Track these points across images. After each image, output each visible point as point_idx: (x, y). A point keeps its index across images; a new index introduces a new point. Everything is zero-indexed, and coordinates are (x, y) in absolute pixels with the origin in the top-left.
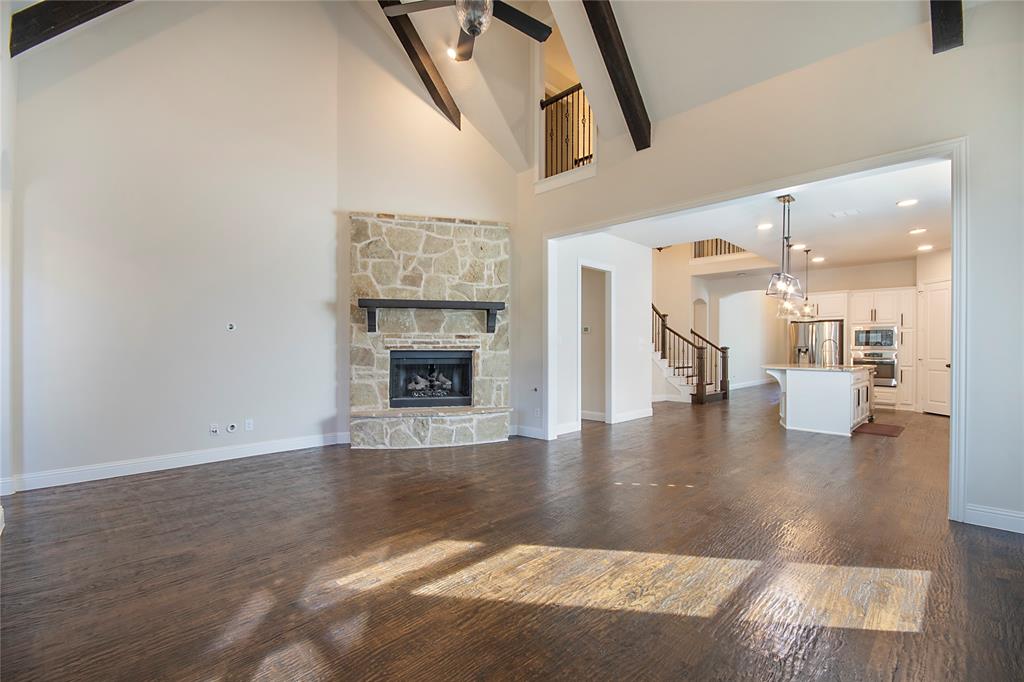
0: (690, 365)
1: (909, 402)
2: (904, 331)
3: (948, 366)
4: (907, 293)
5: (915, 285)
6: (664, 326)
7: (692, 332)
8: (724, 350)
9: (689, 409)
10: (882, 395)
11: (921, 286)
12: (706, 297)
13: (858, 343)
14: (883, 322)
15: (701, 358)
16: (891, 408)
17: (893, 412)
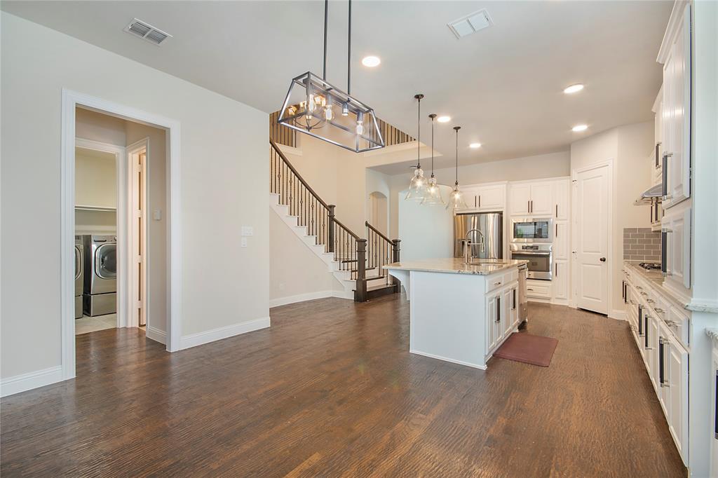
0: (354, 259)
1: (563, 296)
2: (558, 222)
3: (603, 260)
4: (563, 182)
5: (569, 175)
6: (332, 218)
7: (367, 224)
8: (395, 243)
9: (352, 306)
10: (538, 290)
11: (574, 175)
12: (386, 192)
13: (517, 235)
14: (540, 213)
15: (361, 251)
16: (547, 302)
17: (548, 306)
